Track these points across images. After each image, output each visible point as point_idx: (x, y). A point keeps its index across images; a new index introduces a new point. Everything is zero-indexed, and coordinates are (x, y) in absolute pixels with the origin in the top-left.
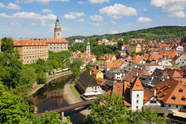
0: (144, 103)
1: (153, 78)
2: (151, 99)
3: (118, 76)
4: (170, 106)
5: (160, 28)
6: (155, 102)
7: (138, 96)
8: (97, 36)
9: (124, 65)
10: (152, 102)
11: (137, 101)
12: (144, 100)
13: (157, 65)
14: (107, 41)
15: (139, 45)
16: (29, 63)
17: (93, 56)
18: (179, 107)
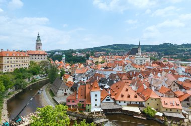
0: (101, 102)
1: (108, 80)
2: (106, 98)
3: (84, 80)
4: (120, 102)
5: (115, 45)
6: (109, 100)
7: (96, 96)
8: (72, 50)
9: (88, 71)
10: (107, 100)
11: (96, 100)
12: (101, 99)
13: (112, 70)
14: (79, 53)
15: (100, 57)
16: (10, 71)
17: (68, 64)
18: (126, 103)
